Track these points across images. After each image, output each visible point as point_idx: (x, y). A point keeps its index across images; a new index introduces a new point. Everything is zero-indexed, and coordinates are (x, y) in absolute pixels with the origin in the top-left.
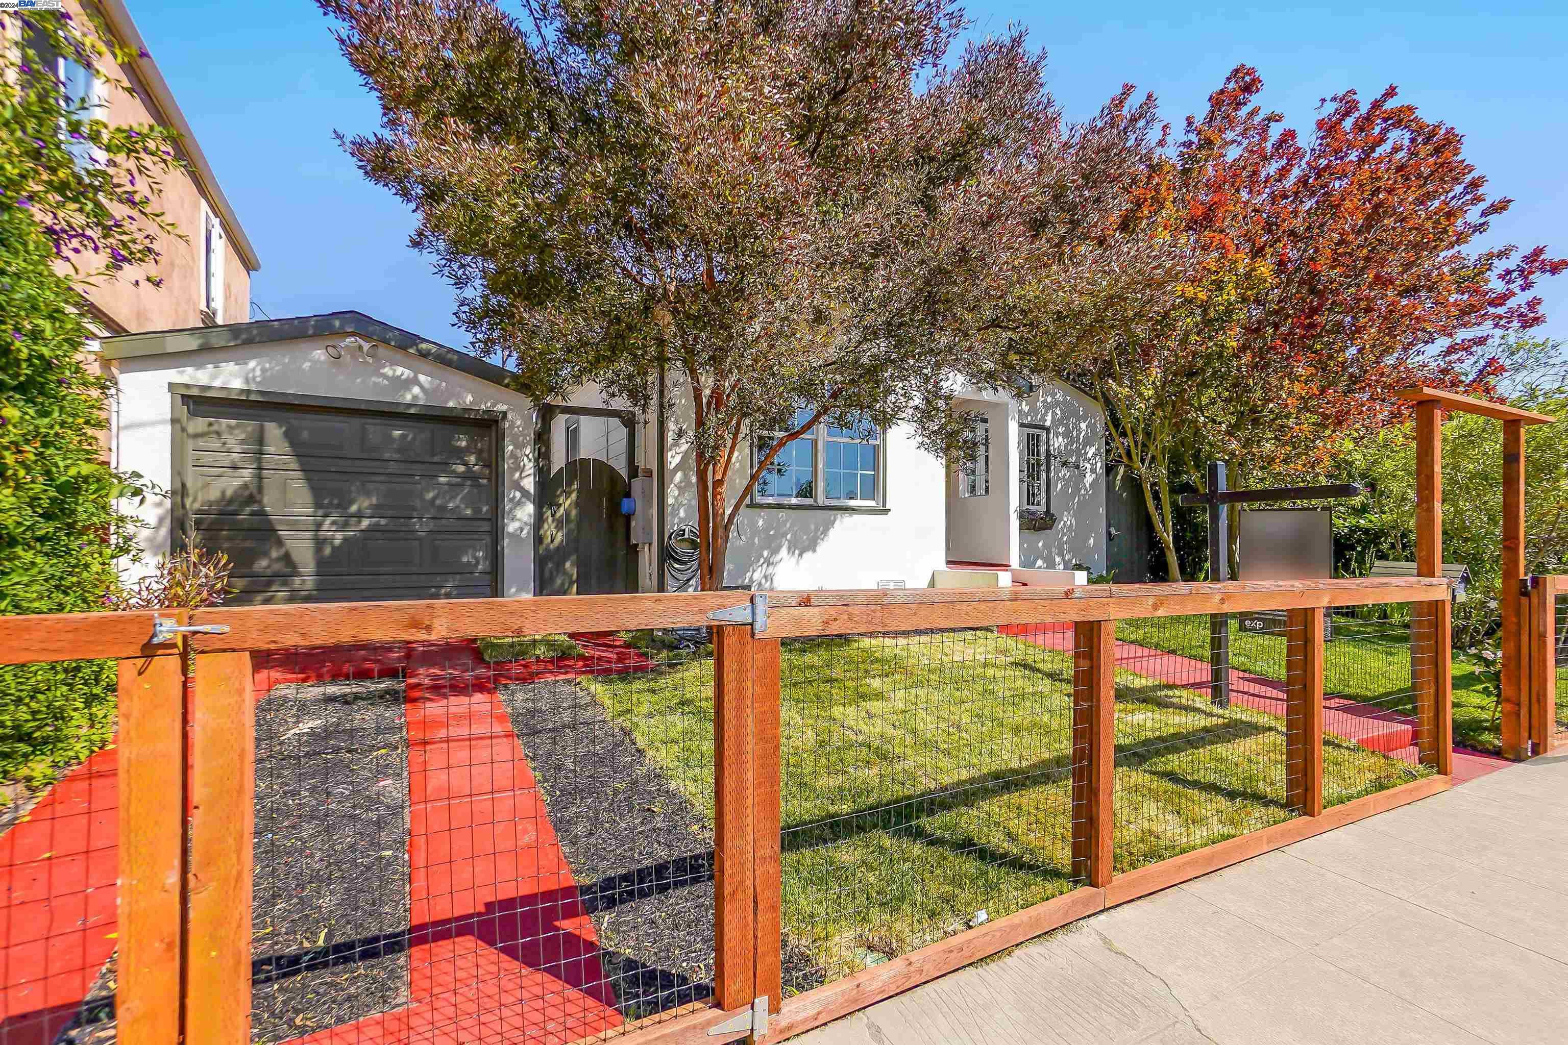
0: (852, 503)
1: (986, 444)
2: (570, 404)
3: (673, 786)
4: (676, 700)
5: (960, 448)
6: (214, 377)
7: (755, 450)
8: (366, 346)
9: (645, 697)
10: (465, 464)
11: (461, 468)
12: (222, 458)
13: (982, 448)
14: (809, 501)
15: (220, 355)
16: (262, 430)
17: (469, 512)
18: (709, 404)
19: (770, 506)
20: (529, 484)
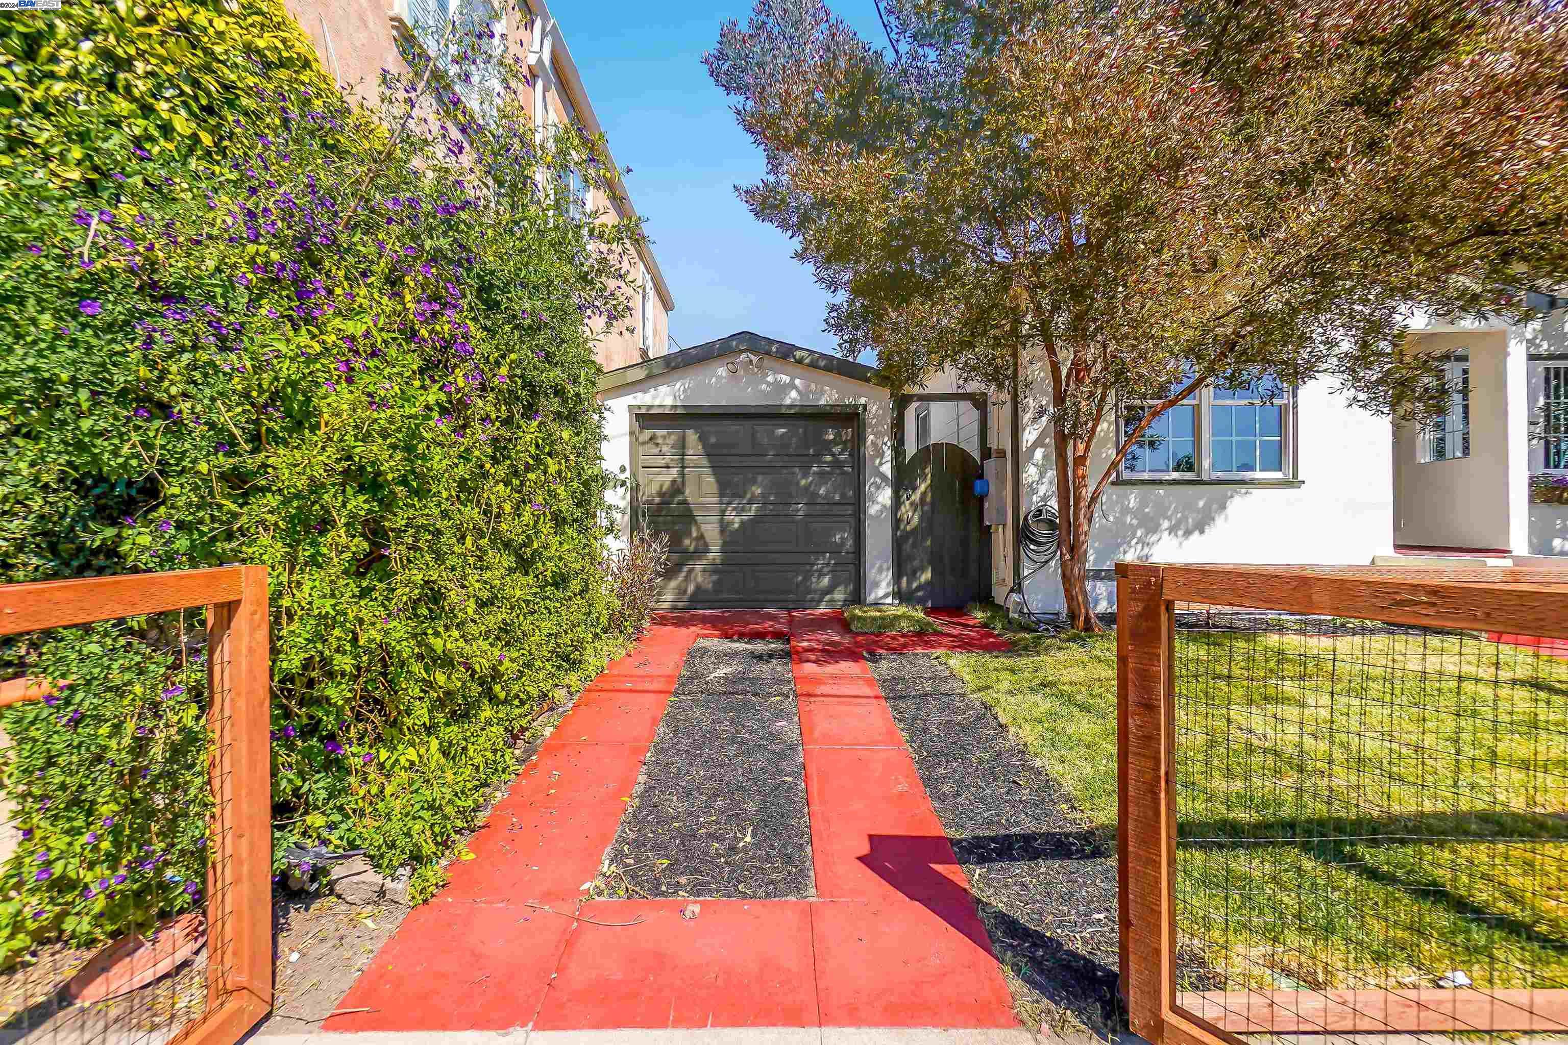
0: (1249, 475)
1: (1465, 393)
2: (926, 391)
3: (1038, 763)
4: (1036, 682)
5: (1419, 399)
6: (654, 398)
7: (1122, 422)
8: (755, 359)
9: (1005, 675)
10: (833, 455)
11: (829, 458)
12: (660, 462)
13: (1457, 398)
14: (1189, 475)
15: (660, 380)
16: (683, 439)
17: (837, 497)
18: (1068, 376)
19: (1145, 483)
20: (887, 469)
